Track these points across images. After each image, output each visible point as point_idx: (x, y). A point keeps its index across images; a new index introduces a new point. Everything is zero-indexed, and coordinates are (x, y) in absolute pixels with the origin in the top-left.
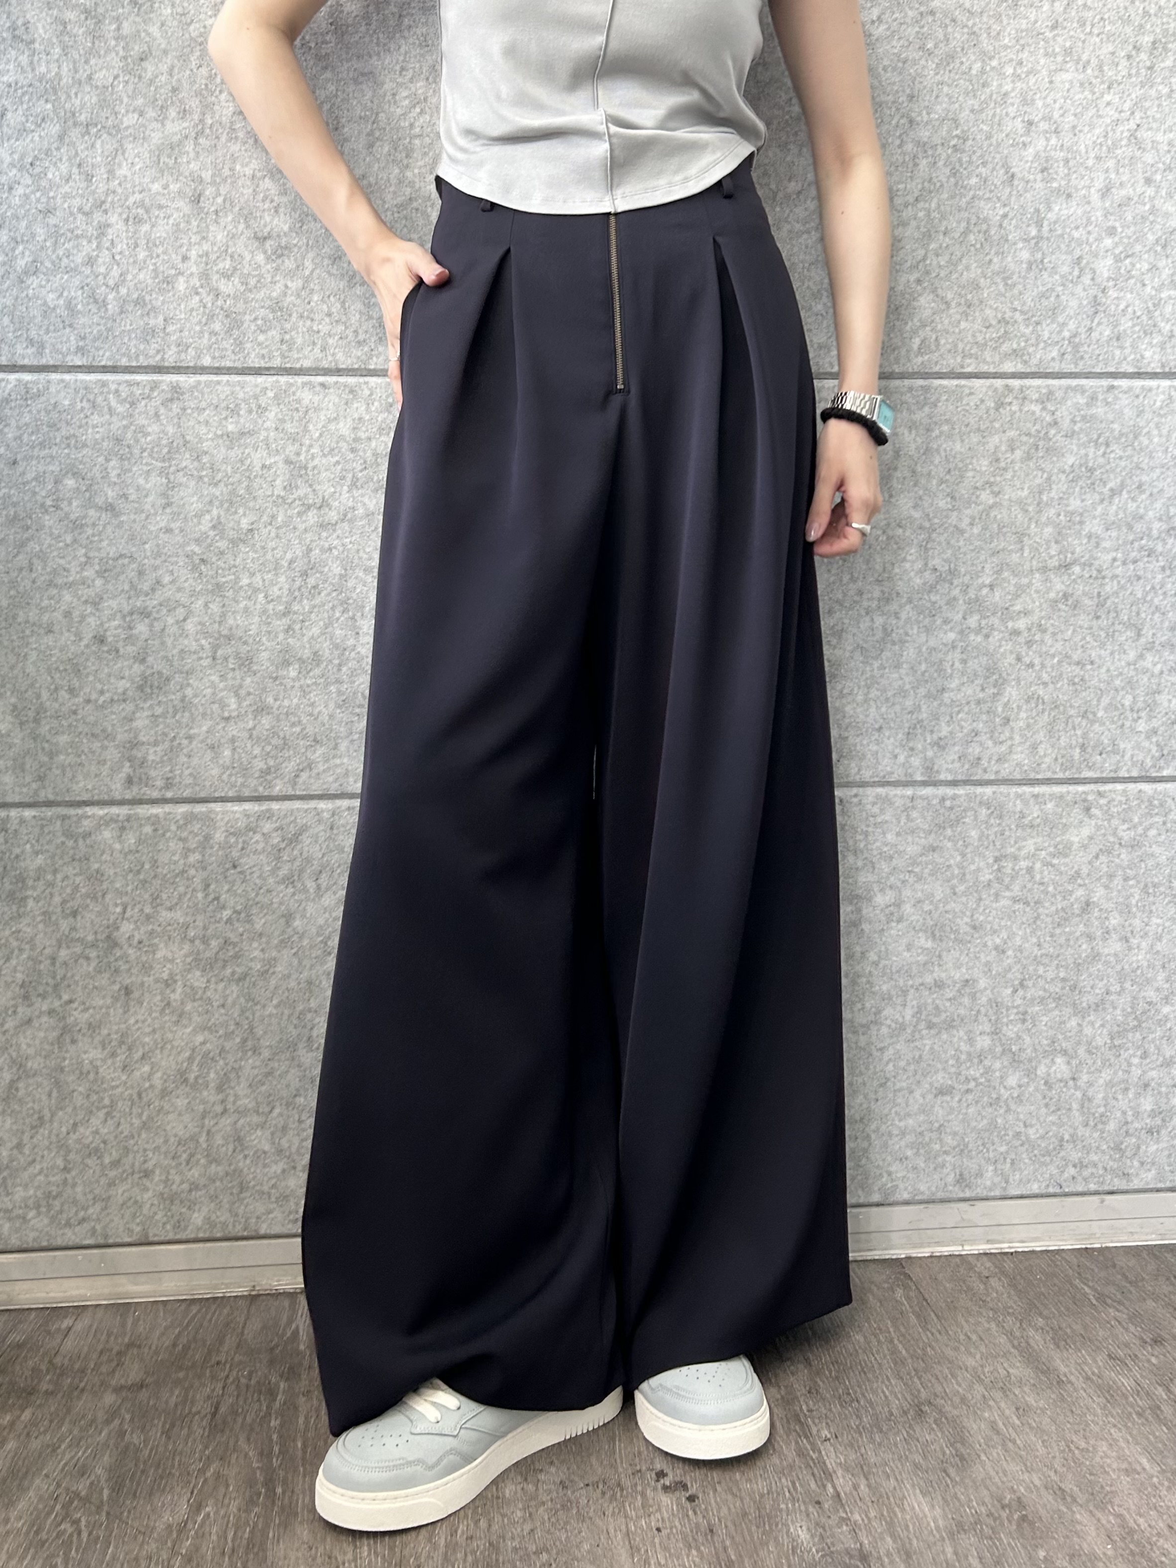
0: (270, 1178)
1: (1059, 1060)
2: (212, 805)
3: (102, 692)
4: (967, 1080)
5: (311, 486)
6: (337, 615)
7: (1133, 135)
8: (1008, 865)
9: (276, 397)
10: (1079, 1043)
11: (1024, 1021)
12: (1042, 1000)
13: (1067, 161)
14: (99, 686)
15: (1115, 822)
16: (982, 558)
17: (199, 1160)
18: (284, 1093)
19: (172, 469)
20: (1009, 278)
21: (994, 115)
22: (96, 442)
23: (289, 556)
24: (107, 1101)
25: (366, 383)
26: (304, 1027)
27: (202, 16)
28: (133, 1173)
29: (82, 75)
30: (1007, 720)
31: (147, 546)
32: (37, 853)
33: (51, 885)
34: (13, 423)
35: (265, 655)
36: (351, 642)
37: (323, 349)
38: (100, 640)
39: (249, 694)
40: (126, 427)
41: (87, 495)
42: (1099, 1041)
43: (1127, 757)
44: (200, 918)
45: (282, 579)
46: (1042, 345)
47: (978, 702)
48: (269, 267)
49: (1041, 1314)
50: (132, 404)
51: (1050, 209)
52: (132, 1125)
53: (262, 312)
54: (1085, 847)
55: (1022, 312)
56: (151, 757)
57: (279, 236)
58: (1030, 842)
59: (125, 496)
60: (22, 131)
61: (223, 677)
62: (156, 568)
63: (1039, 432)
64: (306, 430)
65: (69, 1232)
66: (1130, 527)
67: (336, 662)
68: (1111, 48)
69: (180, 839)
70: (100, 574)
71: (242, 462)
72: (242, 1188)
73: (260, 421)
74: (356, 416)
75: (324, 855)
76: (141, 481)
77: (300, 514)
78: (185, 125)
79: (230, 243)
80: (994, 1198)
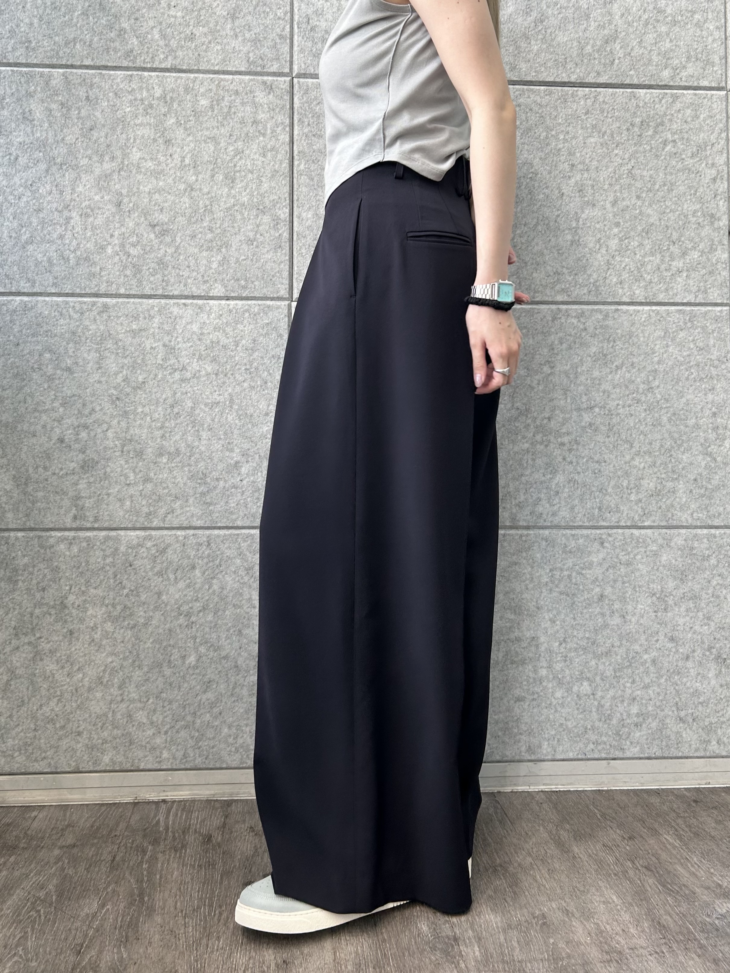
0: (147, 738)
1: (585, 683)
2: (119, 532)
3: (61, 469)
4: (533, 693)
5: (177, 359)
6: (190, 429)
7: (630, 172)
8: (557, 574)
9: (159, 311)
10: (596, 674)
11: (565, 661)
12: (576, 650)
13: (593, 186)
14: (60, 466)
15: (617, 551)
16: (544, 403)
17: (107, 727)
18: (155, 691)
19: (102, 349)
20: (560, 250)
21: (553, 161)
22: (62, 334)
23: (164, 396)
24: (58, 693)
25: (208, 303)
26: (167, 654)
27: (124, 107)
28: (72, 733)
29: (59, 138)
30: (557, 493)
31: (88, 390)
32: (24, 556)
33: (32, 573)
34: (18, 323)
35: (150, 450)
36: (196, 444)
37: (185, 285)
38: (61, 440)
39: (141, 471)
40: (78, 326)
41: (57, 362)
42: (608, 673)
43: (625, 514)
44: (111, 593)
45: (160, 409)
46: (578, 286)
47: (541, 483)
48: (157, 241)
49: (568, 823)
50: (82, 313)
51: (583, 212)
52: (72, 706)
53: (153, 265)
54: (600, 564)
55: (567, 268)
56: (87, 505)
57: (162, 224)
58: (570, 560)
59: (77, 363)
60: (27, 167)
61: (127, 462)
62: (92, 402)
63: (576, 334)
64: (175, 329)
65: (36, 764)
66: (627, 387)
67: (188, 454)
68: (618, 125)
69: (102, 550)
70: (62, 405)
71: (140, 345)
72: (131, 743)
73: (150, 323)
74: (202, 321)
75: (179, 560)
76: (86, 355)
77: (170, 374)
78: (114, 164)
79: (136, 228)
80: (548, 760)
